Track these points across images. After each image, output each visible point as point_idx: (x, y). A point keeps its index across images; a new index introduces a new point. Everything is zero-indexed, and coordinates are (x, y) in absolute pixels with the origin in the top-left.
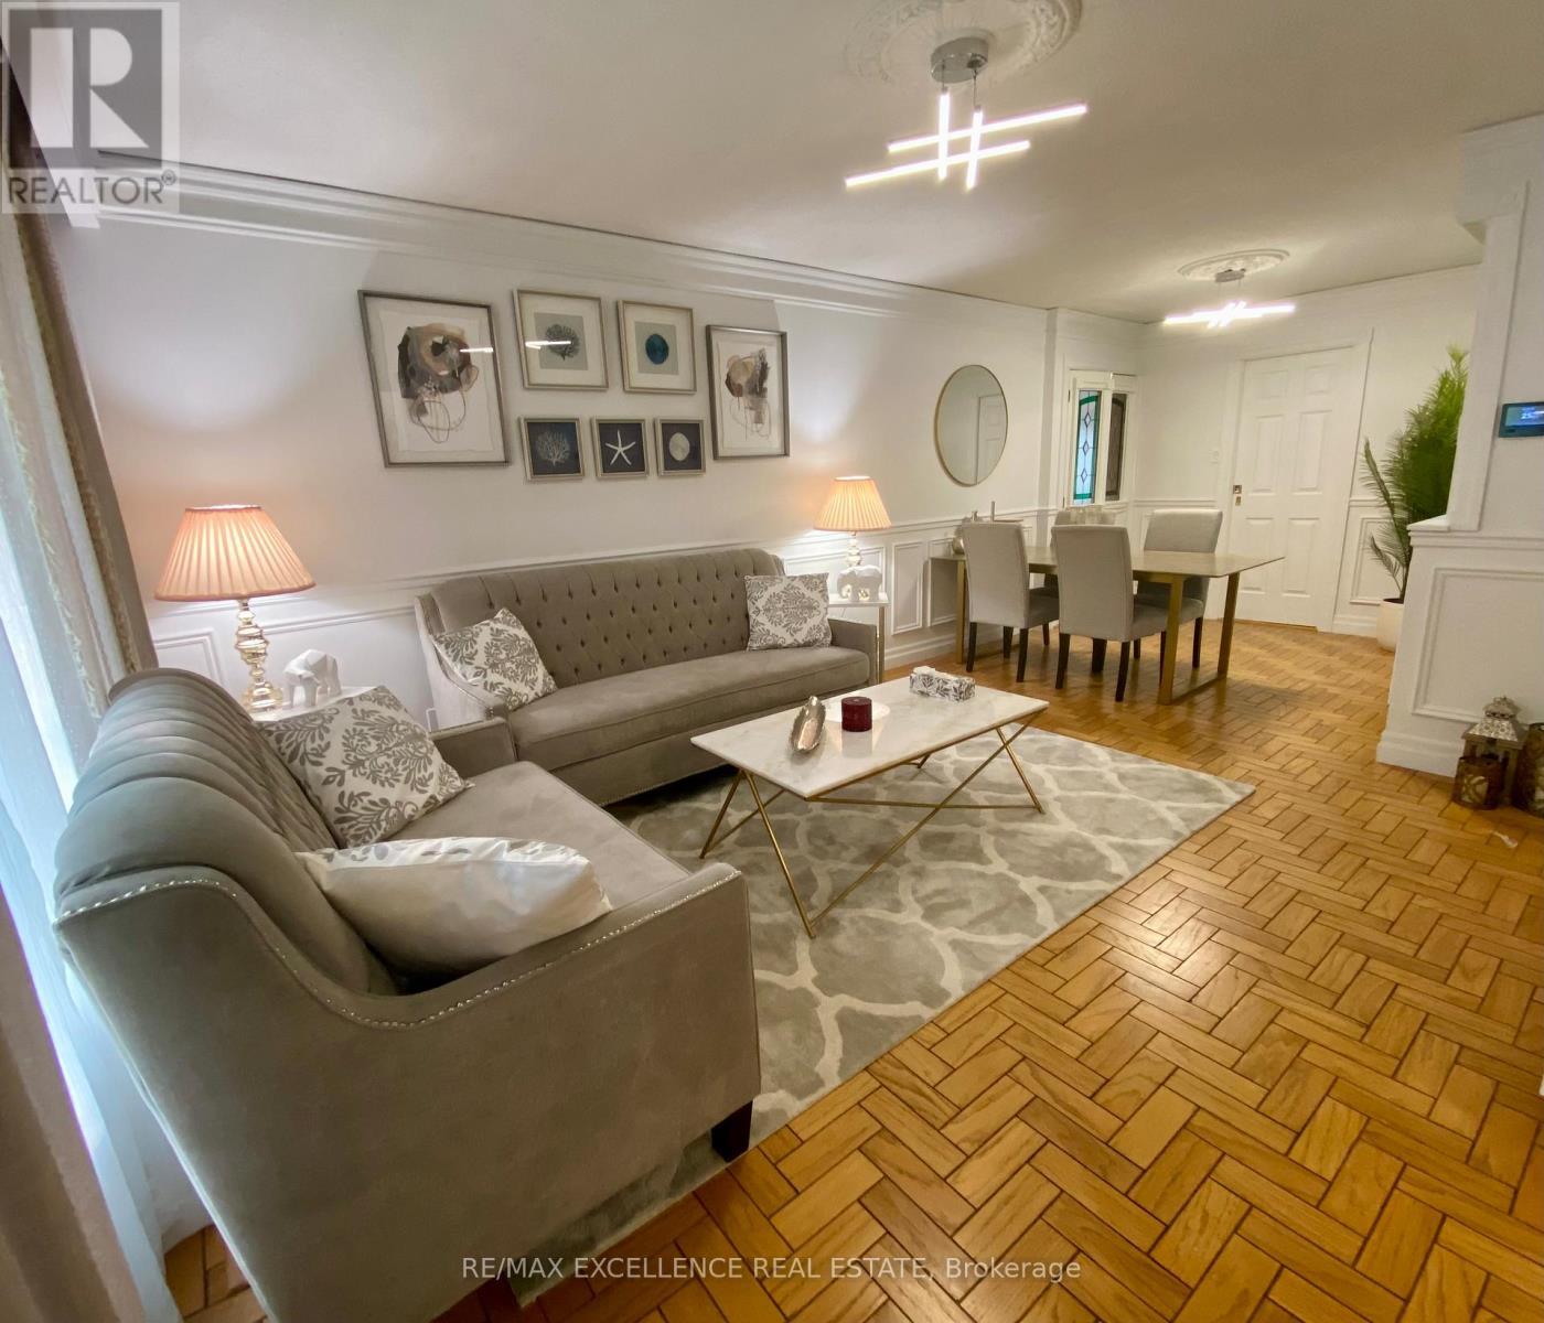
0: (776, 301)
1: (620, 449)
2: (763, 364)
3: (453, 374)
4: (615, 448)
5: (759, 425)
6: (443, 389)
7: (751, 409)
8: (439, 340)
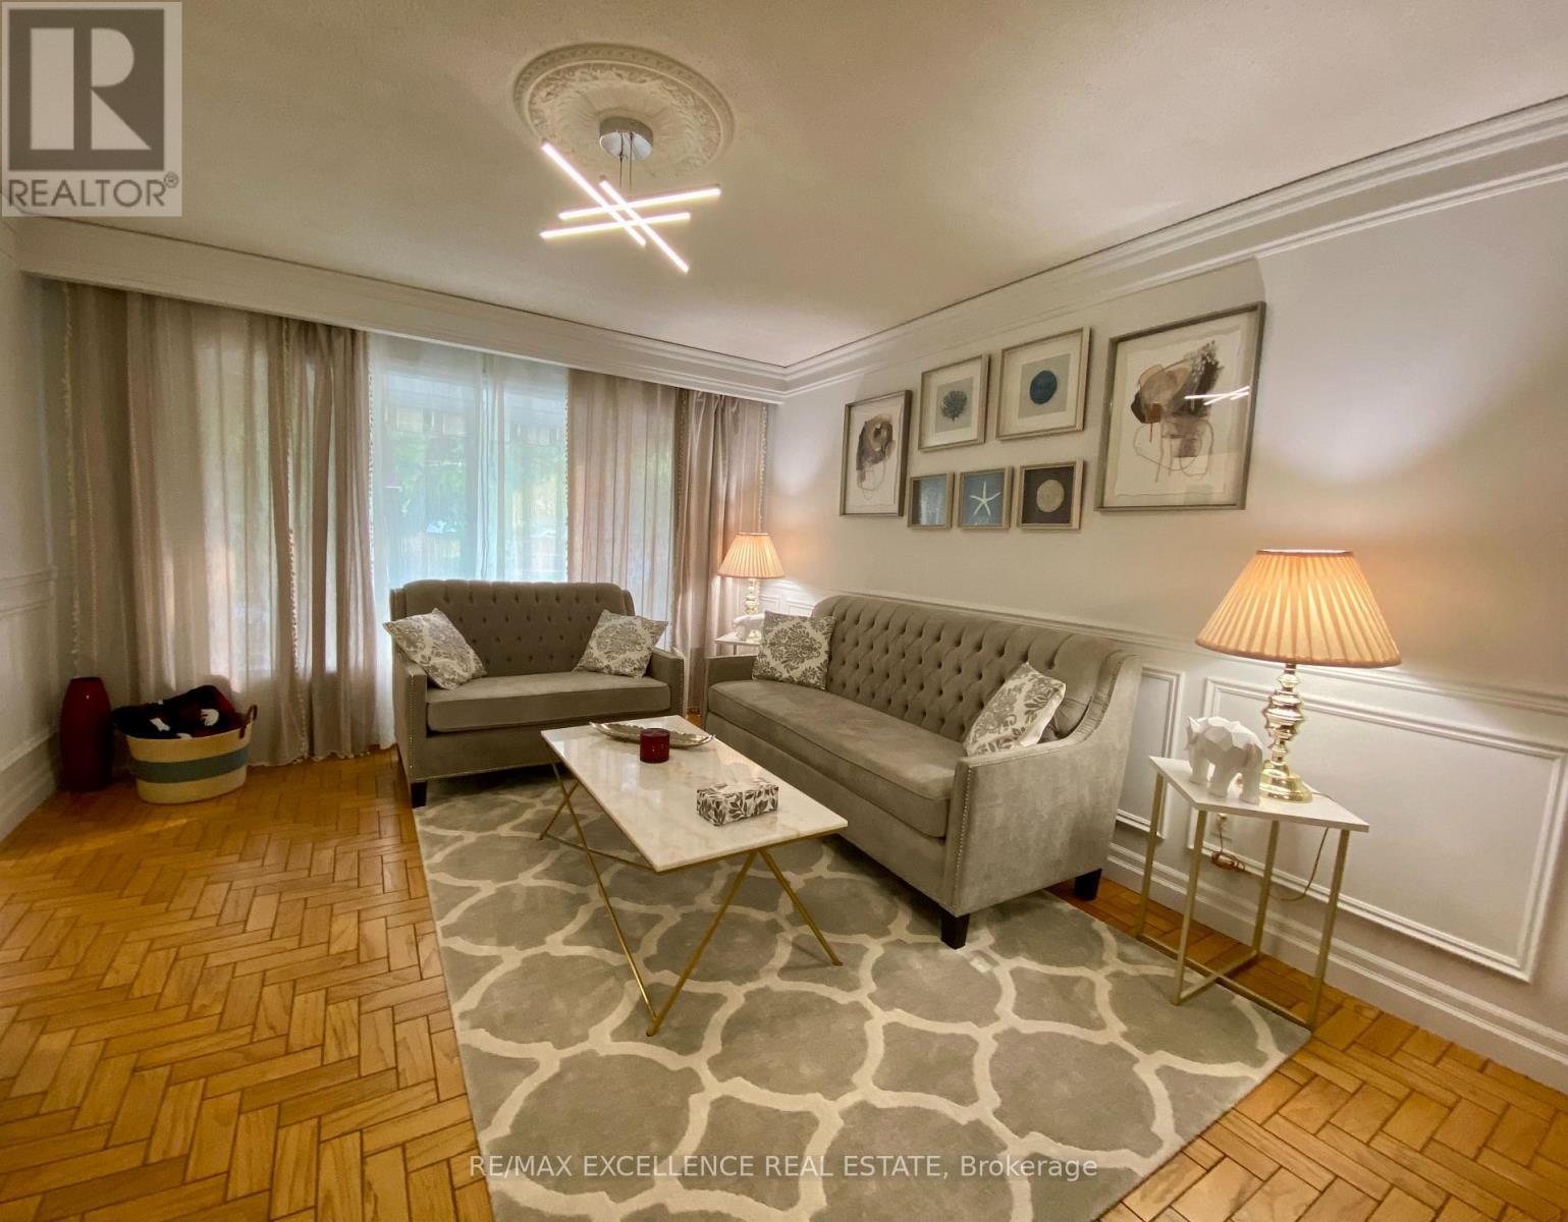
0: (1259, 256)
1: (984, 501)
2: (1208, 365)
3: (882, 450)
4: (979, 499)
5: (1187, 460)
6: (875, 461)
7: (1173, 437)
8: (878, 426)
